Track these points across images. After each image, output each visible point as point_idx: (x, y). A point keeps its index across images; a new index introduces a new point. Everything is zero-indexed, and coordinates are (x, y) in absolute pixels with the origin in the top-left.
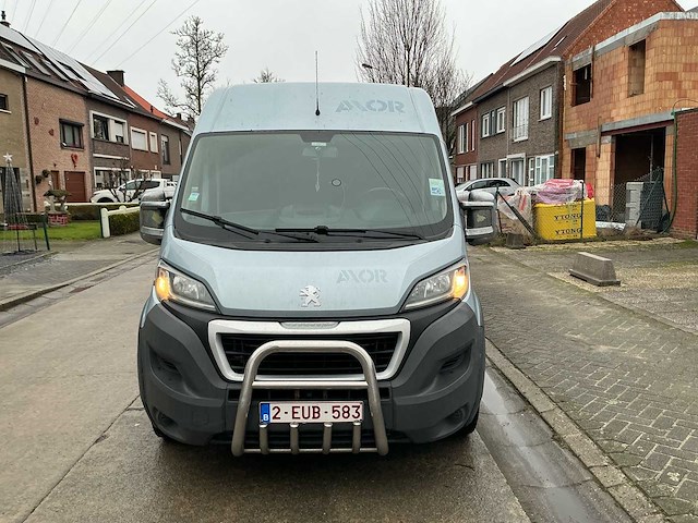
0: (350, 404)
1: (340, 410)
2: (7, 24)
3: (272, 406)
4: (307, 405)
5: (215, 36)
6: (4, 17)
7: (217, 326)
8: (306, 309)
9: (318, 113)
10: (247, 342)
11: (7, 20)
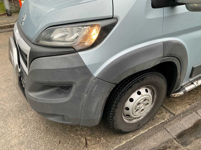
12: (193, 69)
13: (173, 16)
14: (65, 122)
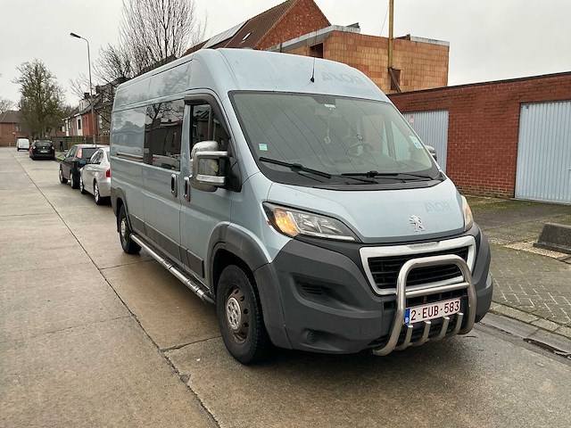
0: (454, 301)
1: (448, 306)
3: (411, 311)
4: (431, 306)
7: (366, 253)
8: (417, 234)
9: (313, 80)
10: (384, 263)
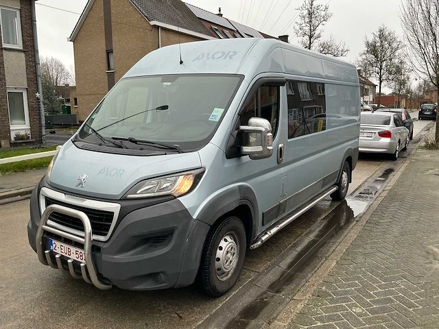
0: (83, 252)
1: (78, 253)
2: (221, 15)
4: (66, 246)
5: (323, 8)
6: (220, 11)
9: (181, 63)
11: (221, 13)
12: (263, 214)
13: (240, 165)
14: (161, 285)
